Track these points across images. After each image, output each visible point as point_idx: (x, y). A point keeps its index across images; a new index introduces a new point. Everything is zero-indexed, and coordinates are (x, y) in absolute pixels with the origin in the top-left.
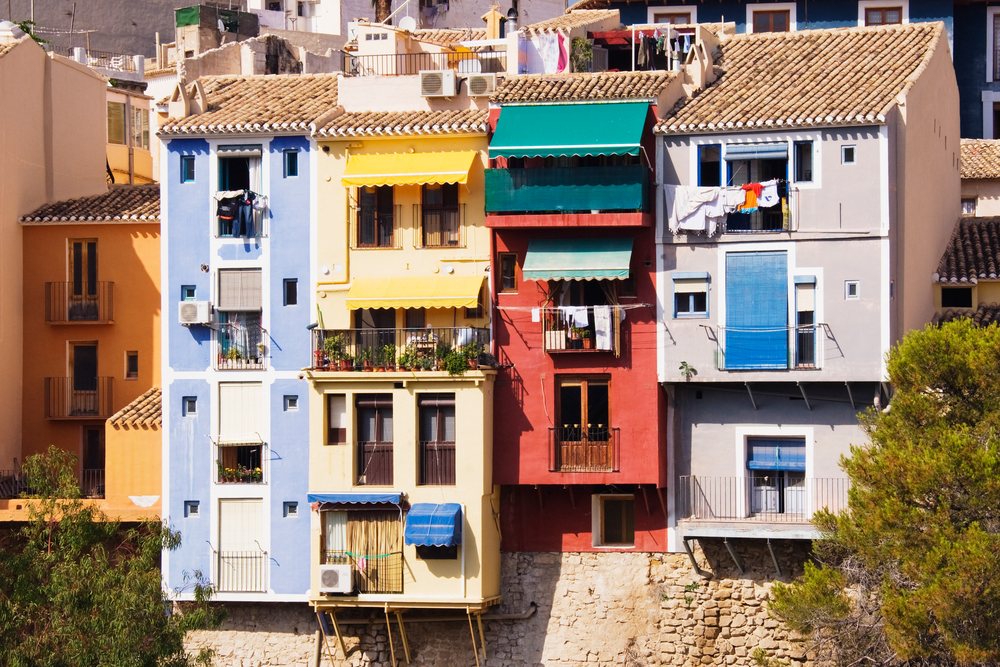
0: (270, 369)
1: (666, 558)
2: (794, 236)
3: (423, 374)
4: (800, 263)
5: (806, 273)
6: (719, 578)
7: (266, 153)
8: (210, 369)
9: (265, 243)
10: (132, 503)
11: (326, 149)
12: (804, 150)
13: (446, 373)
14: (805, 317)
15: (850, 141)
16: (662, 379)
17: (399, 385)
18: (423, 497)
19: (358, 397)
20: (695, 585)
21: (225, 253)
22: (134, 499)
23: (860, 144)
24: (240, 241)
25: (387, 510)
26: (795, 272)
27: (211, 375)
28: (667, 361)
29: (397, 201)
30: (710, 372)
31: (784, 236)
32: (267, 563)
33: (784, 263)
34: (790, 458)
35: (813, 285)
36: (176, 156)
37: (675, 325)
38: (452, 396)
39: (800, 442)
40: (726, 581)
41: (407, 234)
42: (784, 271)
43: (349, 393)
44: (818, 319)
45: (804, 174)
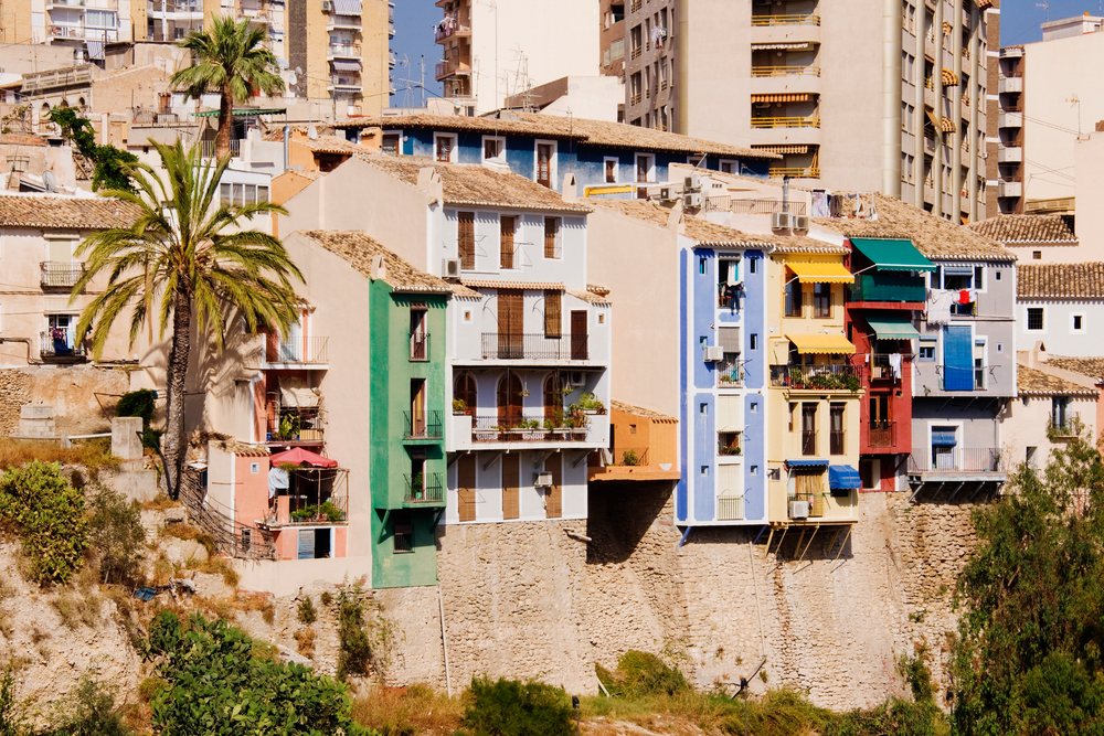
0: (745, 387)
1: (894, 494)
2: (976, 318)
3: (838, 391)
4: (977, 333)
5: (981, 338)
6: (919, 505)
7: (742, 259)
8: (715, 387)
9: (742, 312)
10: (660, 468)
11: (772, 259)
12: (978, 271)
13: (849, 391)
14: (979, 362)
15: (999, 269)
16: (914, 395)
17: (823, 397)
18: (835, 461)
19: (804, 404)
20: (910, 509)
21: (723, 317)
22: (661, 465)
23: (1004, 270)
24: (729, 311)
25: (817, 469)
26: (975, 338)
27: (715, 391)
28: (916, 385)
29: (804, 291)
30: (937, 391)
31: (972, 318)
32: (742, 503)
33: (969, 332)
34: (947, 438)
35: (983, 345)
36: (698, 257)
37: (920, 365)
38: (844, 404)
39: (953, 429)
40: (922, 506)
41: (808, 310)
42: (970, 336)
43: (800, 402)
44: (985, 363)
45: (979, 285)
